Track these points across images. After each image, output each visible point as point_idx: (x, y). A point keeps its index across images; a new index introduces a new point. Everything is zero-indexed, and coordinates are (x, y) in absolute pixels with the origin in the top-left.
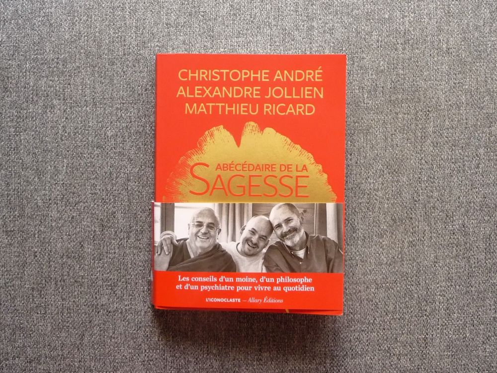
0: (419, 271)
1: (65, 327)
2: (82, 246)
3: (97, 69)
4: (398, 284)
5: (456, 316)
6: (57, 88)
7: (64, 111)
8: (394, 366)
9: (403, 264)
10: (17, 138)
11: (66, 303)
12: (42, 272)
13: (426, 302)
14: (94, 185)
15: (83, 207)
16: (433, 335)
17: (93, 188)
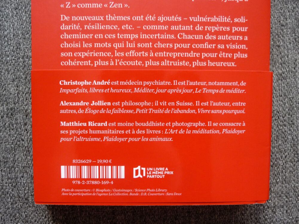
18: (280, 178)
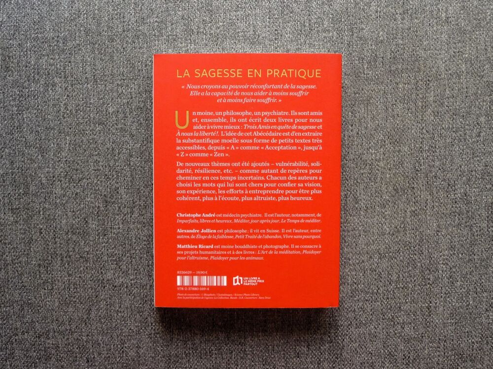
18: (409, 299)
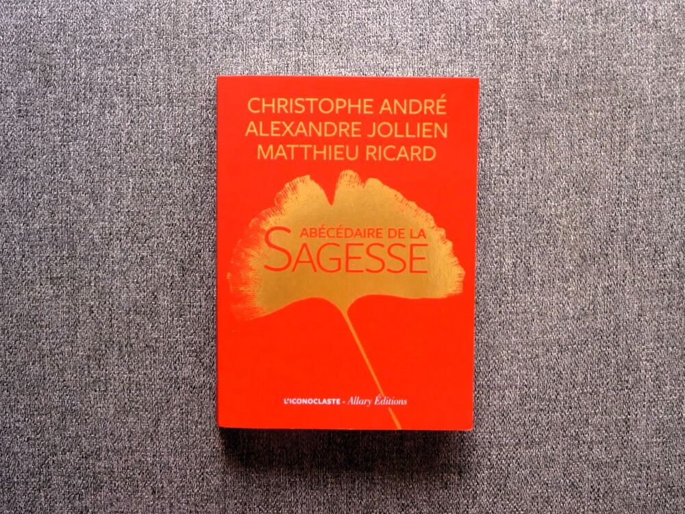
0: (617, 327)
1: (133, 410)
2: (156, 297)
3: (172, 53)
4: (589, 346)
5: (669, 389)
6: (119, 80)
7: (129, 112)
8: (584, 458)
9: (596, 318)
10: (64, 150)
11: (134, 376)
12: (101, 334)
13: (628, 369)
14: (172, 214)
15: (156, 243)
16: (636, 415)
17: (169, 217)
